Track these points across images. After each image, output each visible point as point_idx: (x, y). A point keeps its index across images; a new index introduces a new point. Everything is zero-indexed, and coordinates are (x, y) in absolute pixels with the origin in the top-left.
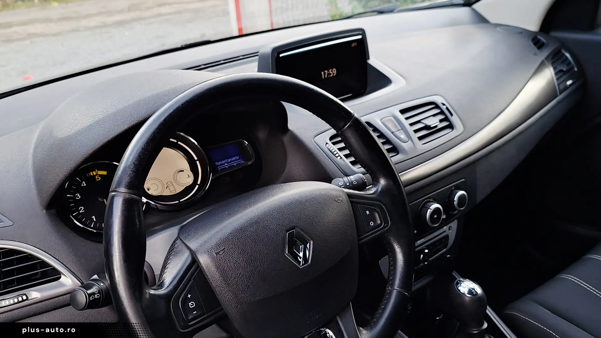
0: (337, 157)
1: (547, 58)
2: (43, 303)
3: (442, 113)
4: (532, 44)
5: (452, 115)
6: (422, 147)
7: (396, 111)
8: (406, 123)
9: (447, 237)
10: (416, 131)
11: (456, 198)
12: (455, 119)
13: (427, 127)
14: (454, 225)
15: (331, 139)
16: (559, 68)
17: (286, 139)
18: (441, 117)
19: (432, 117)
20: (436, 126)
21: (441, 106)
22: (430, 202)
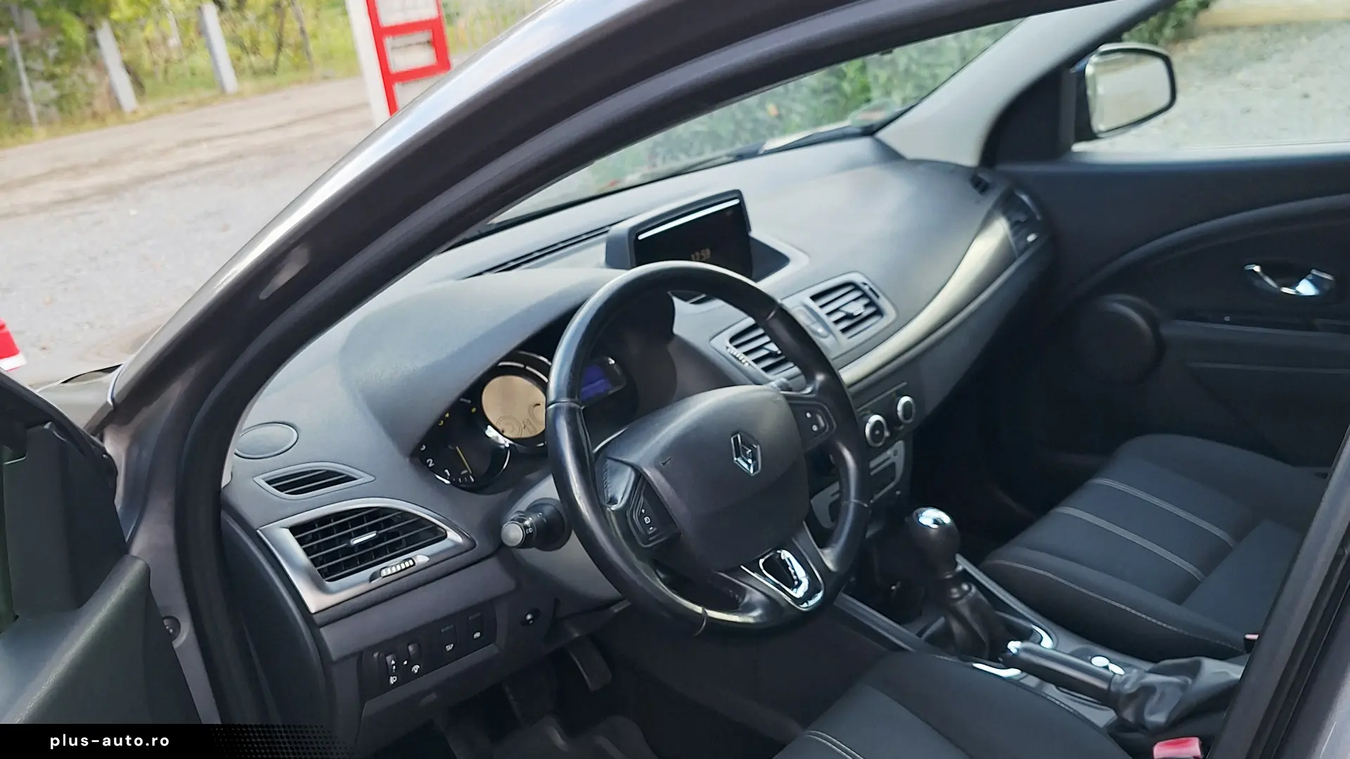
0: (744, 363)
1: (995, 206)
2: (438, 565)
3: (864, 295)
4: (970, 186)
5: (878, 297)
6: (847, 342)
7: (805, 297)
8: (822, 313)
9: (893, 465)
10: (837, 322)
11: (900, 408)
12: (883, 303)
13: (849, 316)
14: (900, 445)
15: (732, 340)
16: (1015, 219)
17: (672, 348)
18: (865, 301)
19: (853, 303)
20: (860, 314)
21: (862, 286)
22: (865, 415)
